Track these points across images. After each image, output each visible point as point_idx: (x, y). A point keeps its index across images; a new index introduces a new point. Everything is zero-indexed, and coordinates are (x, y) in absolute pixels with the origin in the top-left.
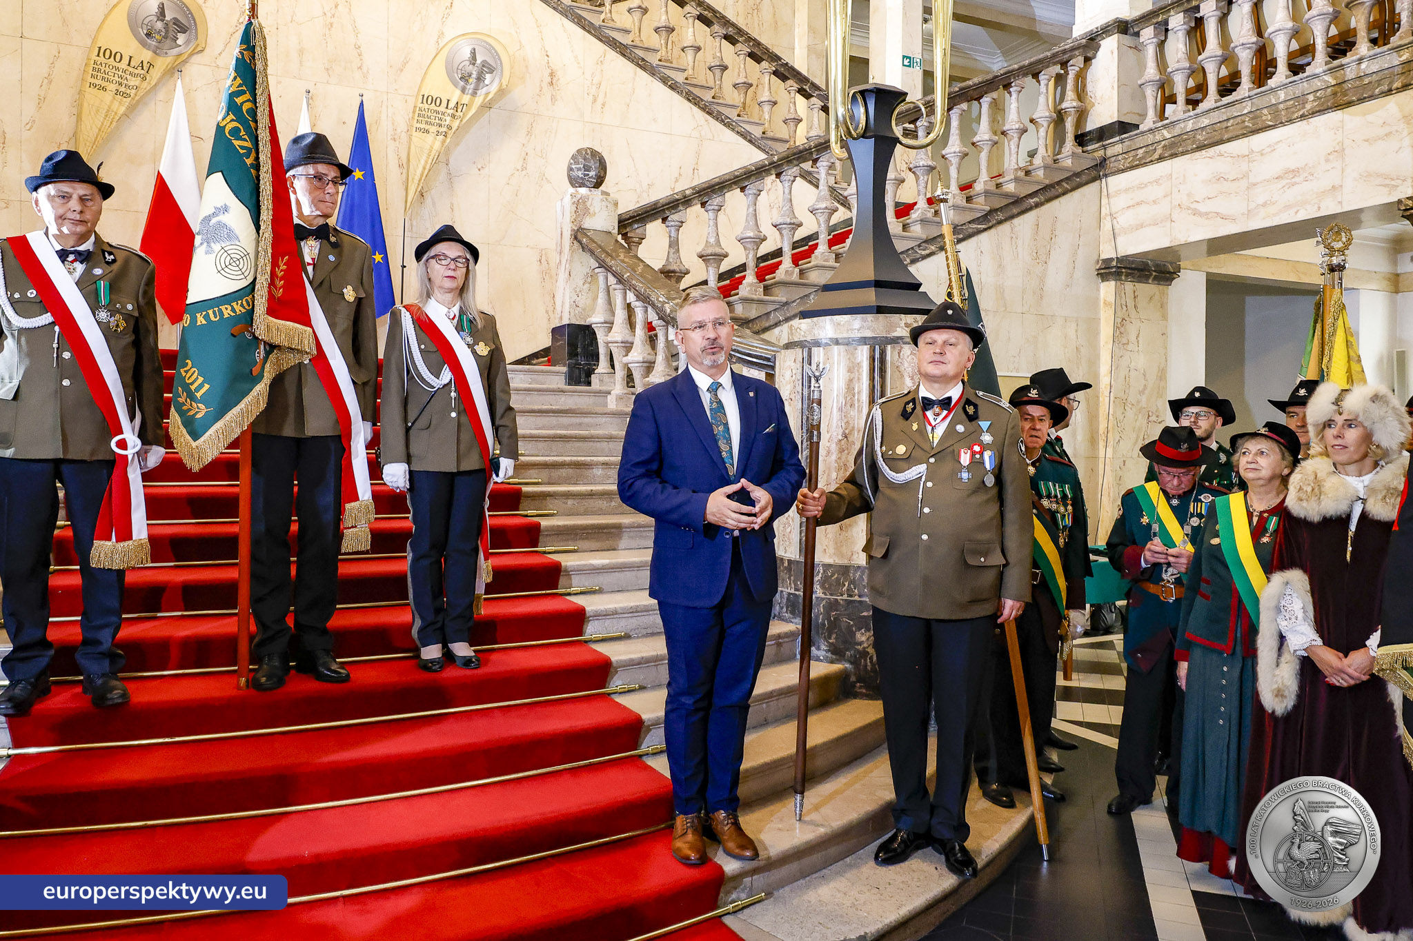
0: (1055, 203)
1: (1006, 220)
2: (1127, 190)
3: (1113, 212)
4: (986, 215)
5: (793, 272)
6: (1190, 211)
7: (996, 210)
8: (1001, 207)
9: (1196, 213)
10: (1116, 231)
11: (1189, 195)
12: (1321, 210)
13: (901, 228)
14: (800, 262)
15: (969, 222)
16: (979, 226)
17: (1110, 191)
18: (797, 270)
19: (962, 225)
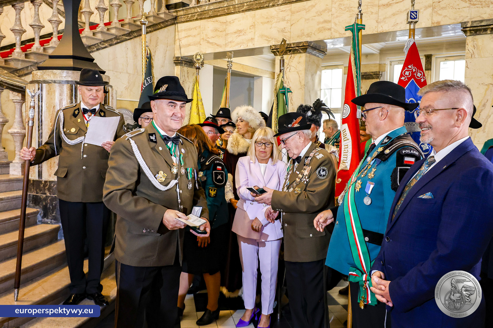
0: (157, 32)
1: (138, 36)
2: (185, 30)
3: (180, 38)
4: (129, 33)
5: (40, 49)
6: (206, 41)
7: (134, 32)
8: (136, 31)
9: (208, 42)
10: (181, 46)
11: (206, 35)
12: (248, 46)
13: (92, 34)
14: (45, 45)
15: (123, 35)
16: (126, 38)
17: (179, 30)
18: (42, 48)
19: (119, 36)
